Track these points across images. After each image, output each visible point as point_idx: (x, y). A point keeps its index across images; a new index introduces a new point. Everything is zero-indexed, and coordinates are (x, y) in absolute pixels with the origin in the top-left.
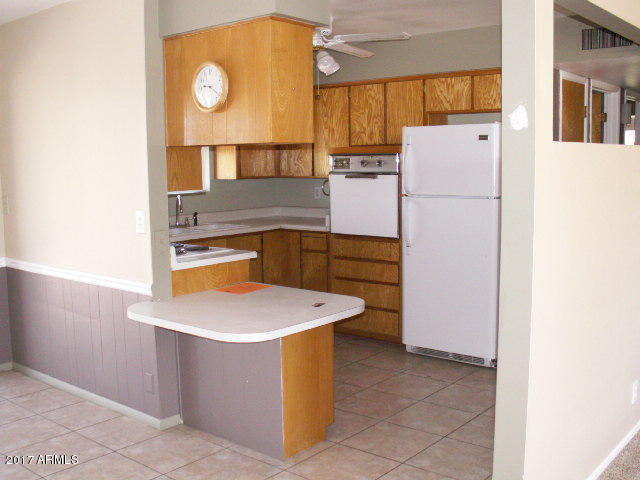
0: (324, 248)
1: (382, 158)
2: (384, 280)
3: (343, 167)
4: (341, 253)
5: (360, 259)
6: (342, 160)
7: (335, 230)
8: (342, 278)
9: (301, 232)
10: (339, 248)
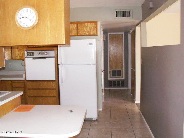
0: (23, 86)
1: (48, 51)
2: (51, 95)
3: (30, 55)
4: (31, 87)
5: (39, 89)
6: (30, 53)
7: (28, 79)
8: (32, 97)
9: (12, 81)
10: (30, 85)
